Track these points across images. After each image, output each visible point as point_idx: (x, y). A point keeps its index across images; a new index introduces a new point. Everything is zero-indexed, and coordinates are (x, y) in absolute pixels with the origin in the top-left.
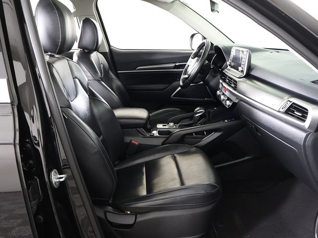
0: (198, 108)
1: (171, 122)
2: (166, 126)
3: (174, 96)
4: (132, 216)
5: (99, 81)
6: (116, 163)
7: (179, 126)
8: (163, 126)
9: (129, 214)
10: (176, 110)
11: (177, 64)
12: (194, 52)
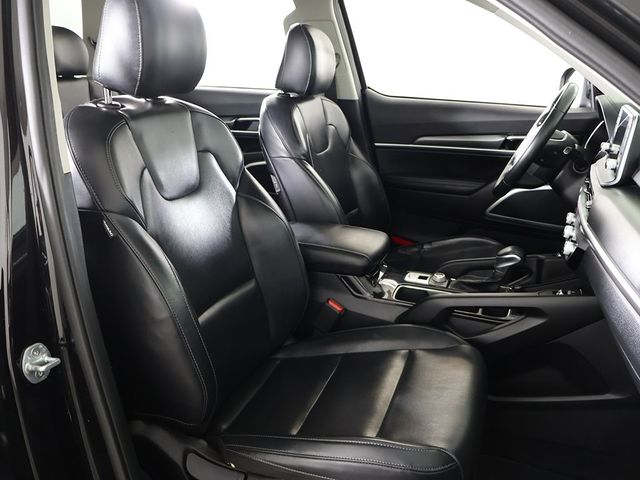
0: (509, 249)
1: (442, 272)
2: (425, 278)
3: (492, 211)
4: (236, 474)
5: (300, 161)
6: (288, 343)
7: (455, 285)
8: (420, 278)
9: (232, 469)
10: (489, 244)
11: (509, 138)
12: (546, 111)
